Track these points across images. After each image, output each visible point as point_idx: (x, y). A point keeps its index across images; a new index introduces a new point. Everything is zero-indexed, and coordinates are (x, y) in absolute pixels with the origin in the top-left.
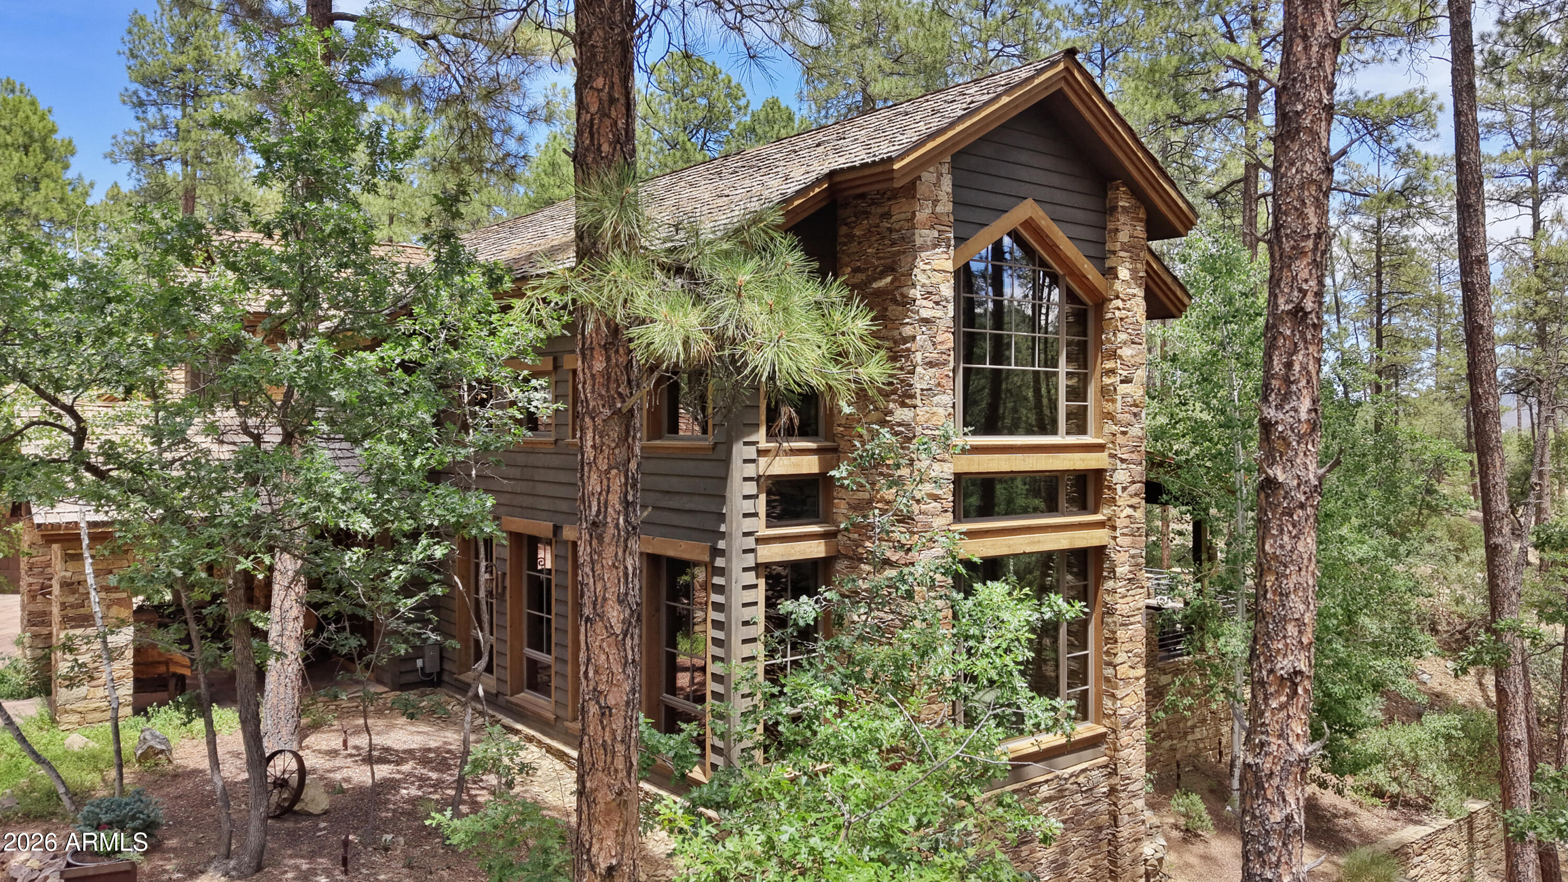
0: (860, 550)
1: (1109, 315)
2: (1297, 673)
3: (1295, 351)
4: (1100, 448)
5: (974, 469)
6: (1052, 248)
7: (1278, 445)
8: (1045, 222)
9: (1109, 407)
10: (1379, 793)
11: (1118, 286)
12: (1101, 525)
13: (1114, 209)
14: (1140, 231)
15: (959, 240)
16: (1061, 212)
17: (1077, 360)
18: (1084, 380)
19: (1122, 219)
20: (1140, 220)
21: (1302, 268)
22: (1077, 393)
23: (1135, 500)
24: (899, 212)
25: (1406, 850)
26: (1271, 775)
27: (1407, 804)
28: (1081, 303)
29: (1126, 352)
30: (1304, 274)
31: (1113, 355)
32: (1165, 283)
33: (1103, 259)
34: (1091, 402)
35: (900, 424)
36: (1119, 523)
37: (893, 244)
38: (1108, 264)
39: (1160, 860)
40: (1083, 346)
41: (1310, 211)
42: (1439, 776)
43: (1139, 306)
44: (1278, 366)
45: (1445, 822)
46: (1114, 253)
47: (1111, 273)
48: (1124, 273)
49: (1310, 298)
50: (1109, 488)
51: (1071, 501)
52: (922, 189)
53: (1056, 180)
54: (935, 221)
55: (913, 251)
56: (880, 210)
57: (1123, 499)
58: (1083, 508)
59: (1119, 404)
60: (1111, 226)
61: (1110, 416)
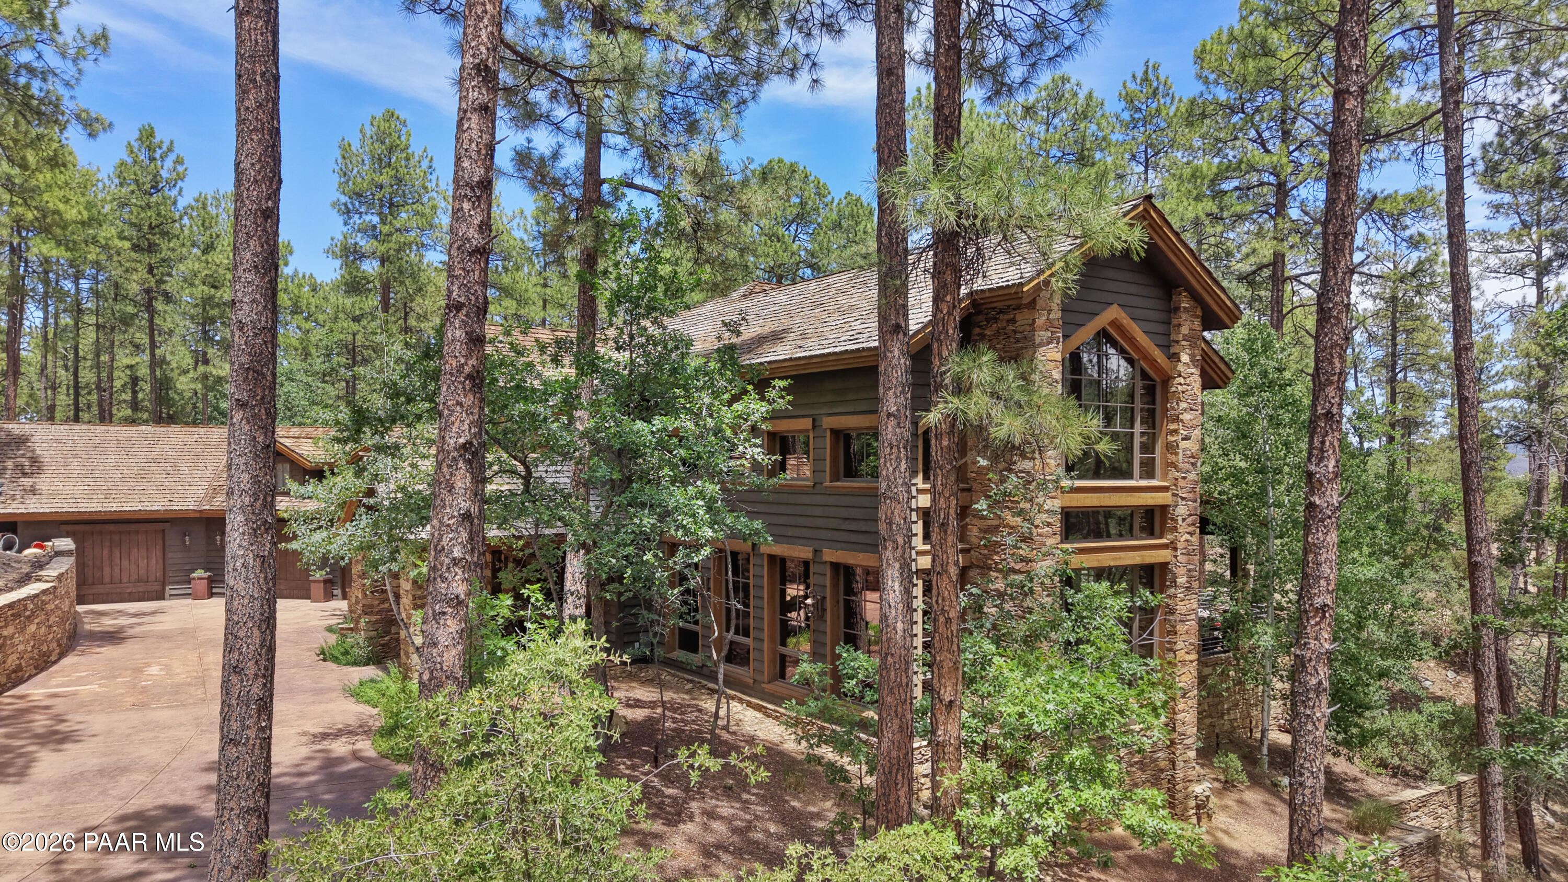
0: (990, 562)
1: (1174, 389)
2: (1326, 605)
3: (1327, 435)
4: (1165, 489)
5: (1074, 504)
6: (1131, 340)
7: (1316, 485)
8: (1126, 321)
9: (1173, 458)
10: (1383, 764)
11: (1180, 367)
12: (1165, 546)
13: (1177, 309)
14: (1197, 324)
15: (1066, 337)
16: (1139, 313)
17: (1147, 423)
18: (1153, 438)
19: (1184, 316)
20: (1197, 317)
21: (1331, 391)
22: (1148, 448)
23: (1191, 529)
24: (1022, 318)
25: (1404, 806)
26: (1311, 659)
27: (1406, 774)
28: (1152, 380)
29: (1186, 417)
30: (1332, 394)
31: (1176, 419)
32: (1214, 362)
33: (1169, 347)
34: (1158, 455)
35: (1022, 472)
36: (1179, 545)
37: (1018, 341)
38: (1172, 350)
39: (1208, 797)
40: (1152, 413)
41: (1336, 361)
42: (1434, 752)
43: (1196, 381)
44: (1317, 443)
45: (1437, 787)
46: (1177, 342)
47: (1175, 357)
48: (1185, 358)
49: (1335, 406)
50: (1172, 519)
51: (1142, 529)
52: (1040, 303)
53: (1133, 289)
54: (1049, 324)
55: (1035, 347)
56: (1006, 317)
57: (1183, 527)
58: (1151, 534)
59: (1181, 457)
60: (1175, 322)
61: (1174, 465)
